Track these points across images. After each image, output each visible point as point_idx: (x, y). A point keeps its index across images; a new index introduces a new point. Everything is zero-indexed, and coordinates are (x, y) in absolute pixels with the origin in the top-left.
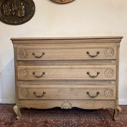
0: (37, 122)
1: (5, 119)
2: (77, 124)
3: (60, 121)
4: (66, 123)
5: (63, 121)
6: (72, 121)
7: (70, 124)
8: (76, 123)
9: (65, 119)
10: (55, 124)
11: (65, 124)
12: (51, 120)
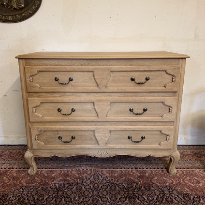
0: (53, 175)
1: (7, 171)
2: (110, 177)
3: (86, 172)
4: (95, 175)
5: (89, 172)
6: (103, 172)
7: (100, 177)
8: (108, 175)
9: (92, 170)
10: (79, 177)
11: (93, 177)
12: (73, 172)
